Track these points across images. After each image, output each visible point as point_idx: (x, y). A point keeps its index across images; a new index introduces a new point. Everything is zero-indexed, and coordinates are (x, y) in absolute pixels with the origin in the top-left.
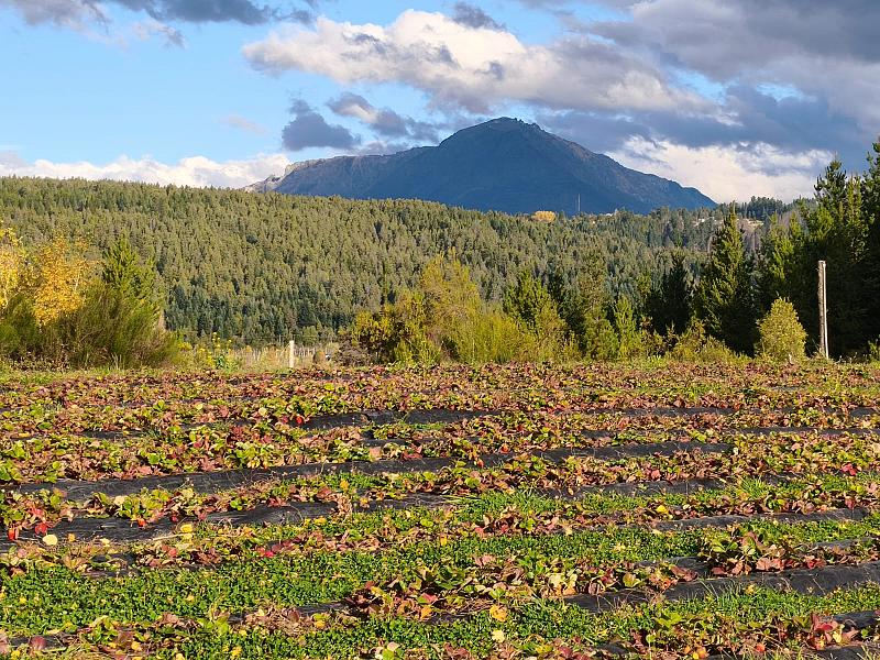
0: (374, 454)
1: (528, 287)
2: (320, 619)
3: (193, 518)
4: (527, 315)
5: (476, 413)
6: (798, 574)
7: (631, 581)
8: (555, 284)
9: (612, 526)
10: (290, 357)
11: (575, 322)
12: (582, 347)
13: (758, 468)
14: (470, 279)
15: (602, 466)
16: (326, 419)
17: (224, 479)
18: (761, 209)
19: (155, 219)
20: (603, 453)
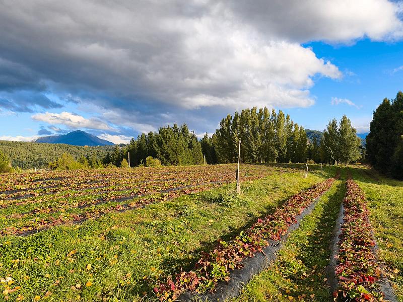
0: (45, 185)
1: (82, 158)
2: (26, 215)
3: (3, 199)
4: (82, 162)
5: (67, 178)
6: (118, 199)
7: (88, 203)
8: (88, 158)
9: (87, 194)
10: (31, 171)
11: (91, 163)
12: (92, 167)
13: (114, 184)
14: (73, 157)
15: (87, 185)
16: (37, 180)
17: (12, 192)
18: (121, 145)
19: (9, 147)
20: (88, 183)
